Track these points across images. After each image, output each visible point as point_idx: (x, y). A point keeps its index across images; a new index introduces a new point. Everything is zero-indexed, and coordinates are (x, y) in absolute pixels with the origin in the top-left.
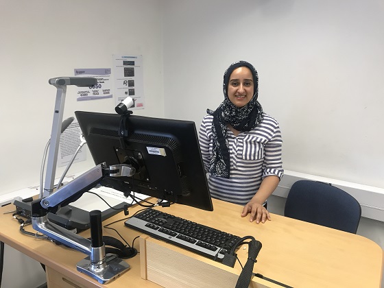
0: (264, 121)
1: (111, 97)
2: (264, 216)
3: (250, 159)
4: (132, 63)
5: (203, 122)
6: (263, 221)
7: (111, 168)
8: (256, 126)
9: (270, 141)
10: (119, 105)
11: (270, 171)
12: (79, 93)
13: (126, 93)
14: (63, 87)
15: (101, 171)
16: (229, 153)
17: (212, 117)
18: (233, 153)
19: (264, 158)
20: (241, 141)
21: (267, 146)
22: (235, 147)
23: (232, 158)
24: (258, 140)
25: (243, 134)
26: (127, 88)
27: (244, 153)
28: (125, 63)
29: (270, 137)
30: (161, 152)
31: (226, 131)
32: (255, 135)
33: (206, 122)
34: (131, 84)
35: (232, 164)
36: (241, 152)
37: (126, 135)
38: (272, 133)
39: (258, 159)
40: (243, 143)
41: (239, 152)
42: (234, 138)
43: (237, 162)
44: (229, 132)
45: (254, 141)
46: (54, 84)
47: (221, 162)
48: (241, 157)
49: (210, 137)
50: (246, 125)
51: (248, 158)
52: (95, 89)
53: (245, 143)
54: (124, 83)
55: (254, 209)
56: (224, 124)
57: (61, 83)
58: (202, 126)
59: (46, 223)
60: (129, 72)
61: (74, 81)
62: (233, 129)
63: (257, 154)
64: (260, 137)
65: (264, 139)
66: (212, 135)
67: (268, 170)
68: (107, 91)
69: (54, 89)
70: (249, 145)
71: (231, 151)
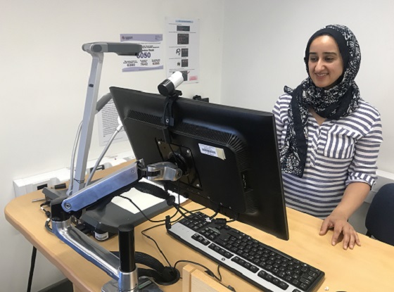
0: (360, 110)
1: (161, 68)
2: (352, 239)
3: (334, 157)
4: (187, 28)
5: (278, 102)
6: (351, 246)
7: (150, 169)
8: (348, 114)
9: (365, 136)
10: (164, 83)
11: (359, 176)
12: (125, 62)
13: (179, 64)
14: (98, 54)
15: (136, 171)
16: (307, 146)
17: (291, 97)
18: (312, 147)
19: (353, 158)
20: (325, 132)
21: (358, 142)
22: (316, 139)
23: (311, 152)
24: (349, 134)
25: (328, 123)
26: (180, 58)
27: (327, 149)
28: (179, 28)
29: (366, 132)
30: (218, 153)
31: (307, 116)
32: (345, 127)
33: (281, 103)
34: (185, 53)
35: (308, 160)
36: (323, 147)
37: (172, 124)
38: (369, 127)
39: (345, 158)
40: (327, 135)
41: (320, 146)
42: (316, 127)
43: (316, 159)
44: (310, 118)
45: (344, 135)
46: (88, 51)
47: (294, 155)
48: (322, 152)
49: (285, 121)
50: (334, 112)
51: (331, 155)
52: (144, 59)
53: (329, 135)
54: (177, 52)
55: (338, 228)
56: (305, 108)
57: (97, 50)
58: (275, 107)
59: (70, 229)
60: (183, 39)
61: (113, 48)
62: (315, 115)
63: (344, 152)
64: (352, 131)
65: (357, 133)
66: (287, 120)
67: (357, 174)
68: (156, 62)
69: (89, 58)
70: (335, 139)
71: (309, 144)
